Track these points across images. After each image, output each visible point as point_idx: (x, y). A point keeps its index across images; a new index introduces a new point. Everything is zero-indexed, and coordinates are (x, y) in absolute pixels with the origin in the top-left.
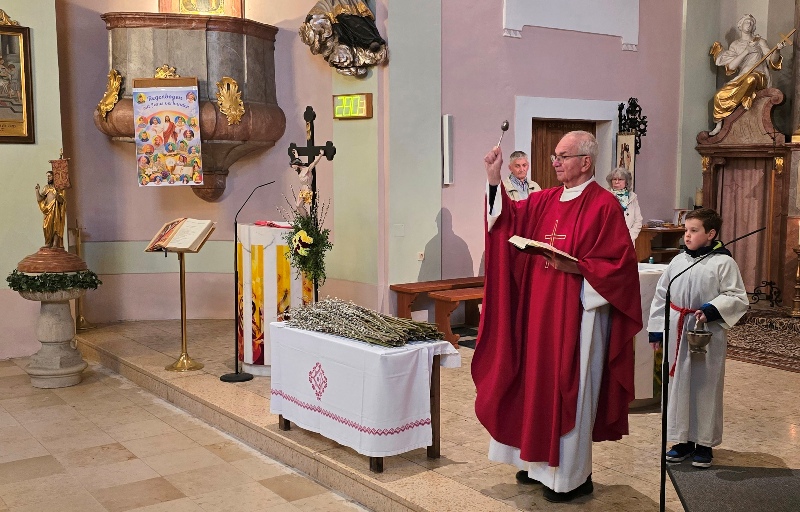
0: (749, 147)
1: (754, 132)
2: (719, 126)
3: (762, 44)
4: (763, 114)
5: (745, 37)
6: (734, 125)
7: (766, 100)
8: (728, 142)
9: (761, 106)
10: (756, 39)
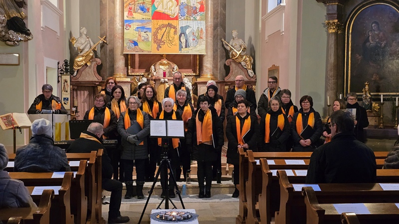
0: (88, 82)
1: (90, 76)
2: (76, 73)
3: (90, 40)
4: (93, 68)
5: (84, 36)
6: (83, 72)
7: (94, 62)
8: (80, 79)
9: (93, 65)
10: (88, 38)
